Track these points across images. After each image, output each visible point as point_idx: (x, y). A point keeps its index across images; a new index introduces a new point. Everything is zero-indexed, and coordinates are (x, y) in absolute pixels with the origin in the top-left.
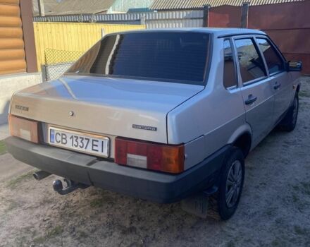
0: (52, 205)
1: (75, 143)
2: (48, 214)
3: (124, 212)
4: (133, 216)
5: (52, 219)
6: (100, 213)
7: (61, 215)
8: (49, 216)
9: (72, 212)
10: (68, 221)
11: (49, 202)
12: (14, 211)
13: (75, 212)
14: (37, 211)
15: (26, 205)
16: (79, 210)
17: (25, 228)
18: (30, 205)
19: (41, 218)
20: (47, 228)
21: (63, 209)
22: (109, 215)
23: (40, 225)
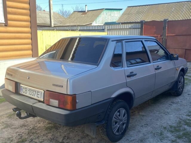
0: (26, 128)
1: (30, 93)
2: (22, 132)
3: (62, 134)
4: (65, 136)
5: (23, 135)
6: (49, 133)
7: (28, 133)
8: (22, 133)
9: (35, 131)
10: (31, 136)
11: (25, 126)
12: (6, 129)
13: (36, 132)
14: (17, 130)
15: (13, 127)
16: (39, 131)
17: (8, 138)
18: (15, 127)
19: (18, 134)
20: (19, 139)
21: (31, 130)
22: (53, 135)
23: (16, 137)
